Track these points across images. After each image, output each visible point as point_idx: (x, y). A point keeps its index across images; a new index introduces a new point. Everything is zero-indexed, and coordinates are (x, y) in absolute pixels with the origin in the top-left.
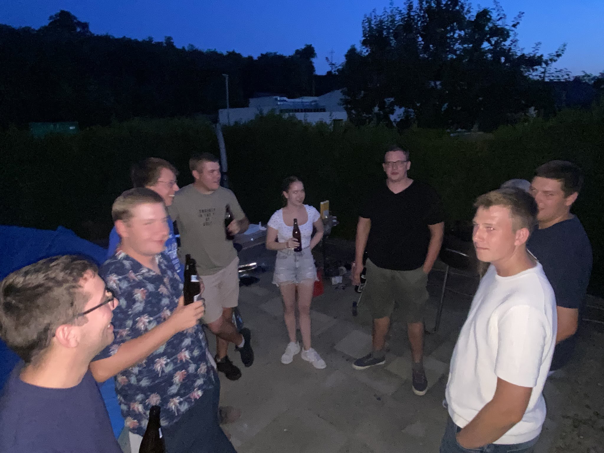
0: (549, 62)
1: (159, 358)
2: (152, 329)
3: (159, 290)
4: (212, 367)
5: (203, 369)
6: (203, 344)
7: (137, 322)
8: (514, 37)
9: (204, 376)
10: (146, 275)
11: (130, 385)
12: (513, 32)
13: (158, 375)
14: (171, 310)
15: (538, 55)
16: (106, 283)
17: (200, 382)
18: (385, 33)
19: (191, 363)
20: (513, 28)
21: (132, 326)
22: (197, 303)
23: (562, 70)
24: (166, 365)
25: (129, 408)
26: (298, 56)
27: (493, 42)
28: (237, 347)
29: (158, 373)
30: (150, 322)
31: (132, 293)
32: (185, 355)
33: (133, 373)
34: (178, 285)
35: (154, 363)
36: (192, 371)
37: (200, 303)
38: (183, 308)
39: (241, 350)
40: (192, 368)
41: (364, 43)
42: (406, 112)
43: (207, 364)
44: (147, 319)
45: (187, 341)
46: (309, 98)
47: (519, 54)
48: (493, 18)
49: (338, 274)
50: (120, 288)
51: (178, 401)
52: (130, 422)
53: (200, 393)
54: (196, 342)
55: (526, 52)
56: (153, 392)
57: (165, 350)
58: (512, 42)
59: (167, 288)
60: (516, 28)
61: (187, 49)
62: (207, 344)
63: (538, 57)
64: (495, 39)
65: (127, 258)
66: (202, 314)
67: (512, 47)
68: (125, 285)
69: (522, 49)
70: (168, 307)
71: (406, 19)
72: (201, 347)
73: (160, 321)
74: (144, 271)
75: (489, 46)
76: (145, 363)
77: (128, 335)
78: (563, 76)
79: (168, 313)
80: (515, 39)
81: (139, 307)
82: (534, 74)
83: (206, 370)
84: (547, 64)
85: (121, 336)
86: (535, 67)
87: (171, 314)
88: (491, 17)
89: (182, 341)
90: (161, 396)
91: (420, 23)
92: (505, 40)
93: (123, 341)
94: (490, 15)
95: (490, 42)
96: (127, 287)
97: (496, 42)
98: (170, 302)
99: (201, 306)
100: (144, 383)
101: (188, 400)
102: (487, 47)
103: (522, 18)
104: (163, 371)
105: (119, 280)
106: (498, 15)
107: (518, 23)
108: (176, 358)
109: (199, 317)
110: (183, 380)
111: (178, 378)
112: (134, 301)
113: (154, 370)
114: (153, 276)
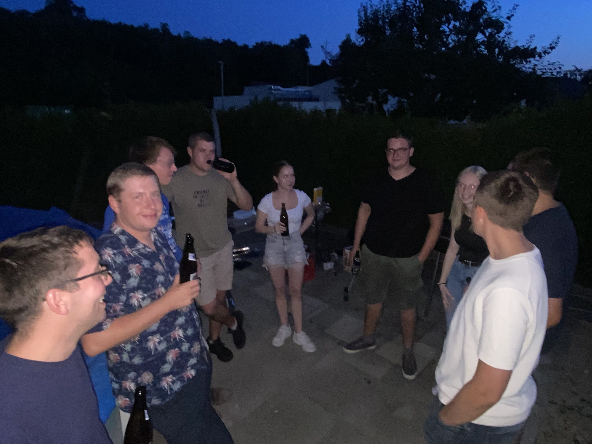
0: (543, 55)
1: (152, 336)
2: (147, 306)
3: (154, 267)
4: (206, 348)
5: (196, 348)
6: (197, 324)
7: (131, 297)
8: (508, 29)
9: (197, 355)
10: (143, 251)
11: (122, 363)
12: (507, 25)
13: (151, 352)
14: (166, 288)
15: (532, 47)
16: (101, 256)
17: (193, 361)
18: (381, 23)
19: (184, 342)
20: (507, 21)
21: (126, 301)
22: (193, 282)
23: (554, 63)
24: (159, 343)
25: (121, 386)
26: (293, 46)
27: (487, 34)
28: (229, 329)
29: (151, 350)
30: (143, 299)
31: (127, 268)
32: (179, 333)
33: (125, 351)
34: (173, 264)
35: (147, 340)
36: (185, 350)
37: (196, 282)
38: (179, 286)
39: (234, 333)
40: (185, 347)
41: (360, 32)
42: (399, 102)
43: (200, 344)
44: (141, 295)
45: (181, 320)
46: (303, 87)
47: (513, 46)
48: (488, 10)
49: (329, 260)
50: (115, 262)
51: (170, 380)
52: (121, 401)
53: (193, 372)
54: (190, 321)
55: (520, 44)
56: (145, 370)
57: (159, 328)
58: (505, 34)
59: (163, 266)
60: (510, 20)
61: (182, 36)
62: (201, 324)
63: (532, 49)
64: (489, 30)
65: (123, 233)
66: (198, 293)
67: (506, 39)
68: (119, 259)
69: (516, 41)
70: (163, 284)
71: (401, 9)
72: (195, 327)
73: (154, 298)
74: (140, 246)
75: (482, 38)
76: (138, 341)
77: (122, 310)
78: (555, 69)
79: (163, 290)
80: (509, 31)
81: (133, 282)
82: (527, 66)
83: (199, 349)
84: (540, 56)
85: (115, 311)
86: (528, 60)
87: (166, 292)
88: (486, 8)
89: (176, 319)
90: (154, 375)
91: (415, 13)
92: (499, 32)
93: (116, 316)
94: (485, 7)
95: (484, 34)
96: (122, 263)
97: (491, 34)
98: (165, 280)
99: (196, 286)
100: (137, 360)
101: (181, 379)
102: (481, 39)
103: (517, 10)
104: (156, 349)
105: (114, 254)
106: (493, 7)
107: (513, 15)
108: (170, 337)
109: (195, 296)
110: (177, 358)
111: (171, 357)
112: (129, 276)
113: (147, 348)
114: (149, 252)
